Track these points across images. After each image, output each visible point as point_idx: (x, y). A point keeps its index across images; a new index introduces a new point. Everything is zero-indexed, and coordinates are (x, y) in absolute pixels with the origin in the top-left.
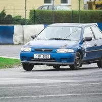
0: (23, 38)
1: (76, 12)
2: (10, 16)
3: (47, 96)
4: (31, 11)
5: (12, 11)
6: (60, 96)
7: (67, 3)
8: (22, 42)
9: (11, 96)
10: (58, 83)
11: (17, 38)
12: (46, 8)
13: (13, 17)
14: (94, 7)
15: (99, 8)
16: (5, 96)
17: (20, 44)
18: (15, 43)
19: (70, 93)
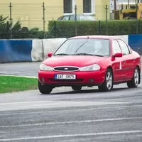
0: (43, 54)
1: (102, 22)
2: (25, 29)
3: (94, 121)
4: (50, 22)
5: (28, 22)
6: (109, 121)
7: (90, 12)
8: (41, 59)
9: (52, 121)
10: (102, 106)
11: (35, 53)
12: (67, 19)
13: (29, 29)
14: (121, 16)
15: (127, 18)
16: (46, 121)
17: (39, 61)
18: (33, 60)
19: (120, 116)
